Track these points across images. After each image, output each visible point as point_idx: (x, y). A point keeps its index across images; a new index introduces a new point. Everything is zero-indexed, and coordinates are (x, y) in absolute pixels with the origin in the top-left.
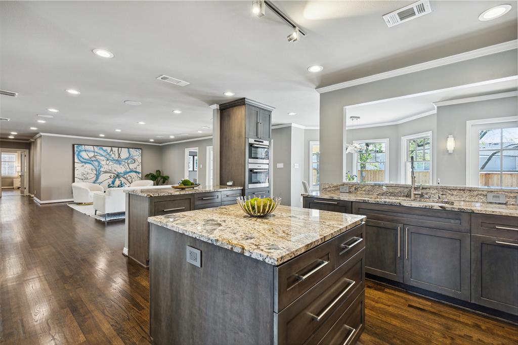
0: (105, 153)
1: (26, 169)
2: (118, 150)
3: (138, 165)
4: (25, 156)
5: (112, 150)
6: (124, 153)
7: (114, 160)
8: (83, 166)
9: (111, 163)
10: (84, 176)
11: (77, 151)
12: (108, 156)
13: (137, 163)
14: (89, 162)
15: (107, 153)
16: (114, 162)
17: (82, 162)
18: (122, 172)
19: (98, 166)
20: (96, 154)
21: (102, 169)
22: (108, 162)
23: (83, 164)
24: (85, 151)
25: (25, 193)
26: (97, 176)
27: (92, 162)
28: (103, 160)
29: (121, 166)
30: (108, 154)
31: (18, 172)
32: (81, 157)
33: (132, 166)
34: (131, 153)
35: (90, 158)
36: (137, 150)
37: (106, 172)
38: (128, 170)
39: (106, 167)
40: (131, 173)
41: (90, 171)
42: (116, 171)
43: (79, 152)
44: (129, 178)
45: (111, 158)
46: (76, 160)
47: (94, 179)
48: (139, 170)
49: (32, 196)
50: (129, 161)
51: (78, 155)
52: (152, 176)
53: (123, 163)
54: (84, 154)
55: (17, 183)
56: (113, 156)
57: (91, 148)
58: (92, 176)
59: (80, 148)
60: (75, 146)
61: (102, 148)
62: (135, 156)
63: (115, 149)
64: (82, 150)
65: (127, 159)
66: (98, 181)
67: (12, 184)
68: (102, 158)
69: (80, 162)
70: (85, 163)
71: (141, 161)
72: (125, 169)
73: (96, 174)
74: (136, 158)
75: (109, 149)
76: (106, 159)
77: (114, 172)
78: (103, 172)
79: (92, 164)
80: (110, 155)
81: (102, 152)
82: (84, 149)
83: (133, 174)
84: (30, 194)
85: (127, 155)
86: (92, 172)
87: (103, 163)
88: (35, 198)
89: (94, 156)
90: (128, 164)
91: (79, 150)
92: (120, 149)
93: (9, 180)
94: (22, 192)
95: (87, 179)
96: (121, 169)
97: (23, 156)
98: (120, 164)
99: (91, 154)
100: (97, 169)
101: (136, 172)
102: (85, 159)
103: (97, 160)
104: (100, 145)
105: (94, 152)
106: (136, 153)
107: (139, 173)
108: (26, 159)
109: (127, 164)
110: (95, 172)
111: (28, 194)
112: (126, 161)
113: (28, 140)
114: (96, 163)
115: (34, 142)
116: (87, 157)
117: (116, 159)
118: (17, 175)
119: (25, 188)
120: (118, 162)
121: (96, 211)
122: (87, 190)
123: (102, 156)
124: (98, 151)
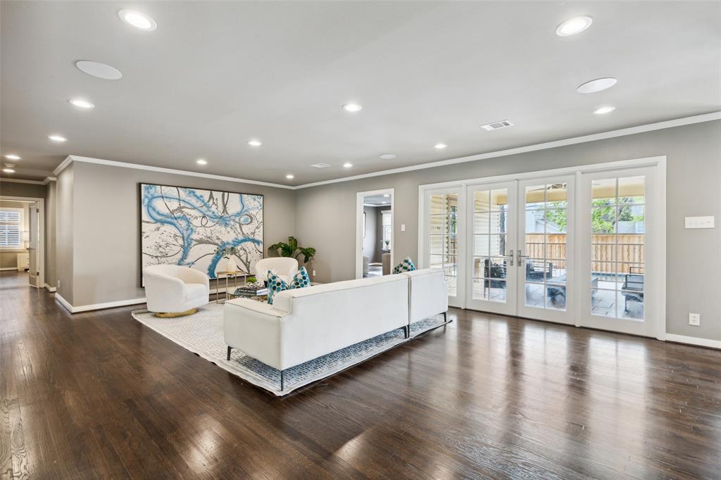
0: (200, 202)
1: (39, 237)
2: (223, 196)
3: (257, 228)
4: (38, 211)
5: (211, 196)
6: (234, 204)
7: (216, 217)
8: (158, 229)
9: (210, 223)
10: (161, 249)
11: (146, 197)
12: (204, 209)
13: (255, 223)
14: (170, 220)
15: (203, 201)
16: (216, 220)
17: (157, 221)
18: (230, 241)
19: (187, 229)
20: (183, 204)
21: (194, 236)
22: (204, 221)
23: (158, 225)
24: (163, 197)
25: (38, 281)
26: (186, 250)
27: (175, 221)
28: (196, 218)
29: (229, 229)
30: (205, 204)
31: (25, 242)
32: (154, 209)
33: (247, 229)
34: (246, 203)
35: (172, 212)
36: (256, 197)
37: (200, 242)
38: (241, 237)
39: (201, 230)
40: (246, 243)
41: (171, 240)
42: (218, 239)
43: (150, 201)
44: (242, 252)
45: (210, 214)
46: (145, 217)
47: (180, 256)
48: (259, 237)
49: (52, 289)
50: (242, 219)
51: (149, 206)
52: (283, 249)
53: (232, 223)
54: (159, 205)
55: (23, 262)
56: (213, 209)
57: (172, 191)
58: (176, 249)
59: (152, 191)
60: (143, 185)
61: (194, 192)
62: (253, 209)
63: (217, 195)
64: (156, 195)
65: (239, 214)
66: (186, 261)
67: (14, 263)
68: (194, 213)
69: (153, 221)
70: (163, 222)
71: (261, 220)
72: (234, 235)
73: (183, 246)
74: (253, 212)
75: (206, 194)
76: (201, 215)
77: (217, 241)
78: (196, 240)
79: (175, 225)
80: (209, 207)
81: (193, 201)
82: (159, 194)
83: (249, 245)
84: (48, 286)
85: (238, 208)
86: (175, 243)
87: (196, 222)
88: (57, 295)
89: (180, 209)
90: (240, 225)
91: (150, 196)
92: (226, 194)
93: (10, 256)
94: (32, 281)
95: (166, 256)
96: (228, 236)
97: (34, 211)
98: (226, 225)
99: (174, 205)
100: (186, 235)
101: (254, 241)
102: (162, 215)
103: (184, 218)
104: (190, 186)
105: (179, 200)
106: (253, 203)
107: (258, 242)
108: (39, 218)
109: (238, 226)
110: (181, 242)
111: (43, 285)
112: (237, 219)
113: (42, 179)
114: (183, 224)
115: (54, 183)
116: (166, 211)
117: (220, 214)
118: (23, 248)
119: (38, 274)
120: (223, 220)
121: (229, 349)
122: (178, 283)
123: (194, 208)
124: (188, 199)
